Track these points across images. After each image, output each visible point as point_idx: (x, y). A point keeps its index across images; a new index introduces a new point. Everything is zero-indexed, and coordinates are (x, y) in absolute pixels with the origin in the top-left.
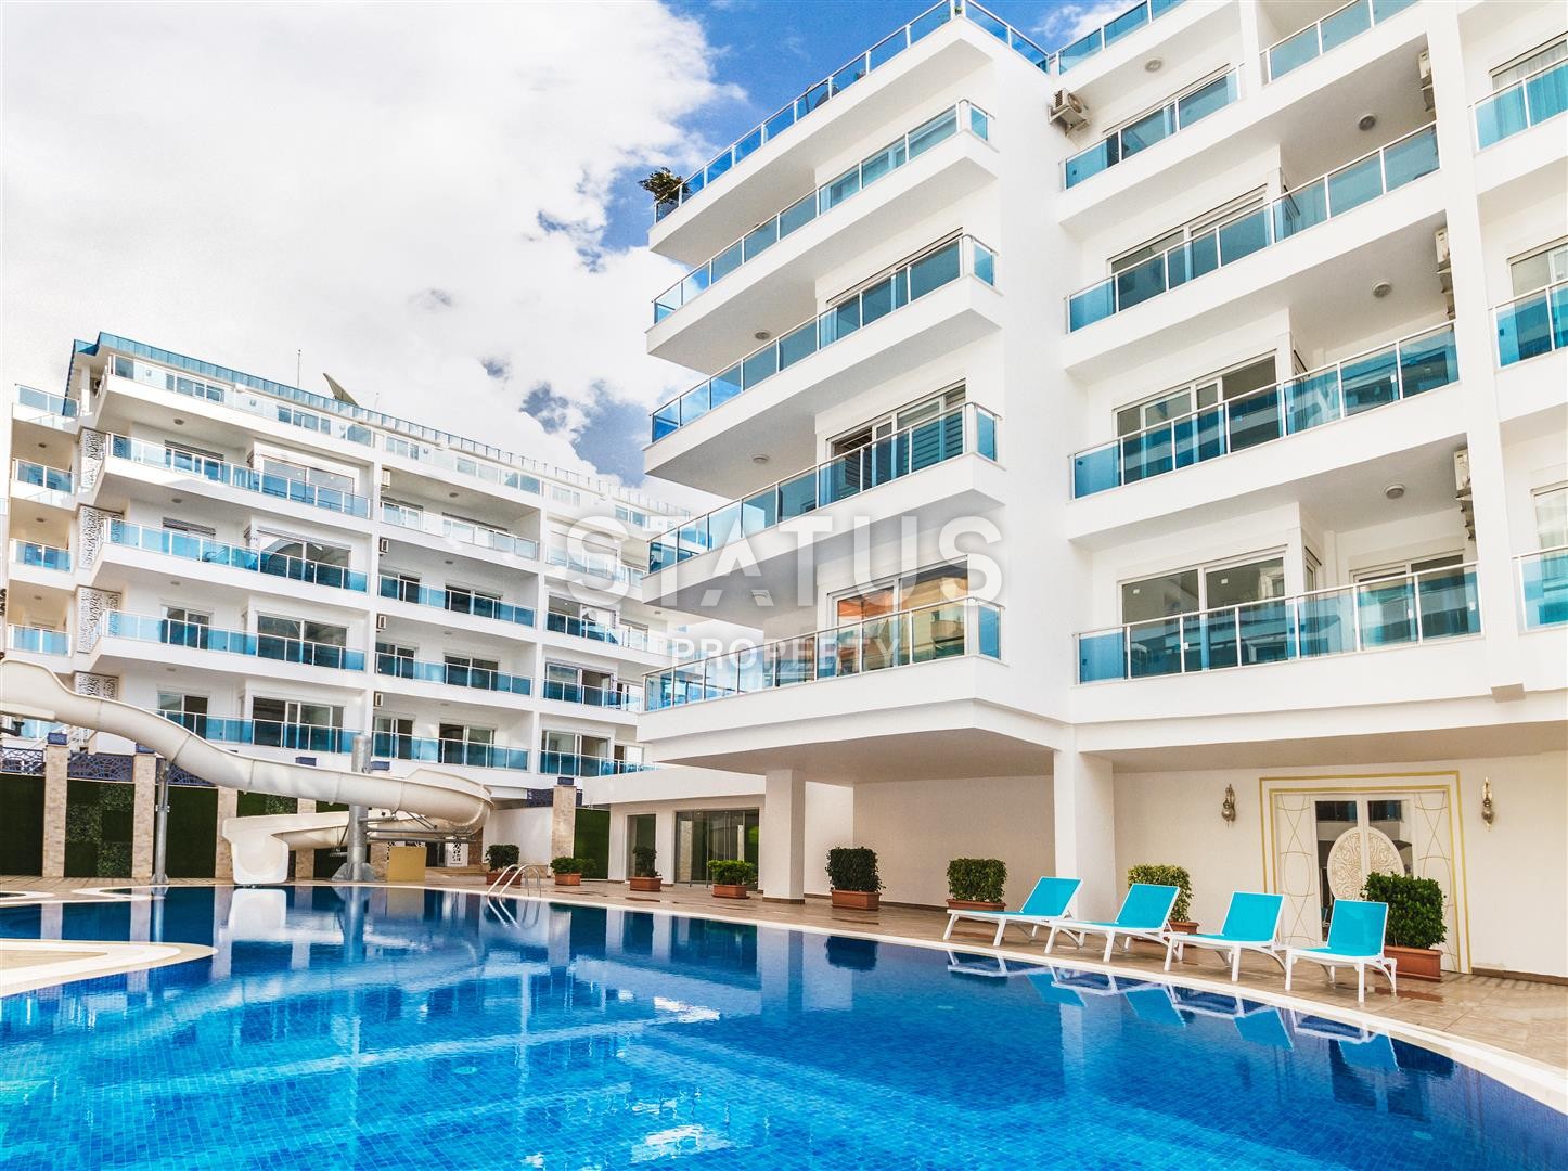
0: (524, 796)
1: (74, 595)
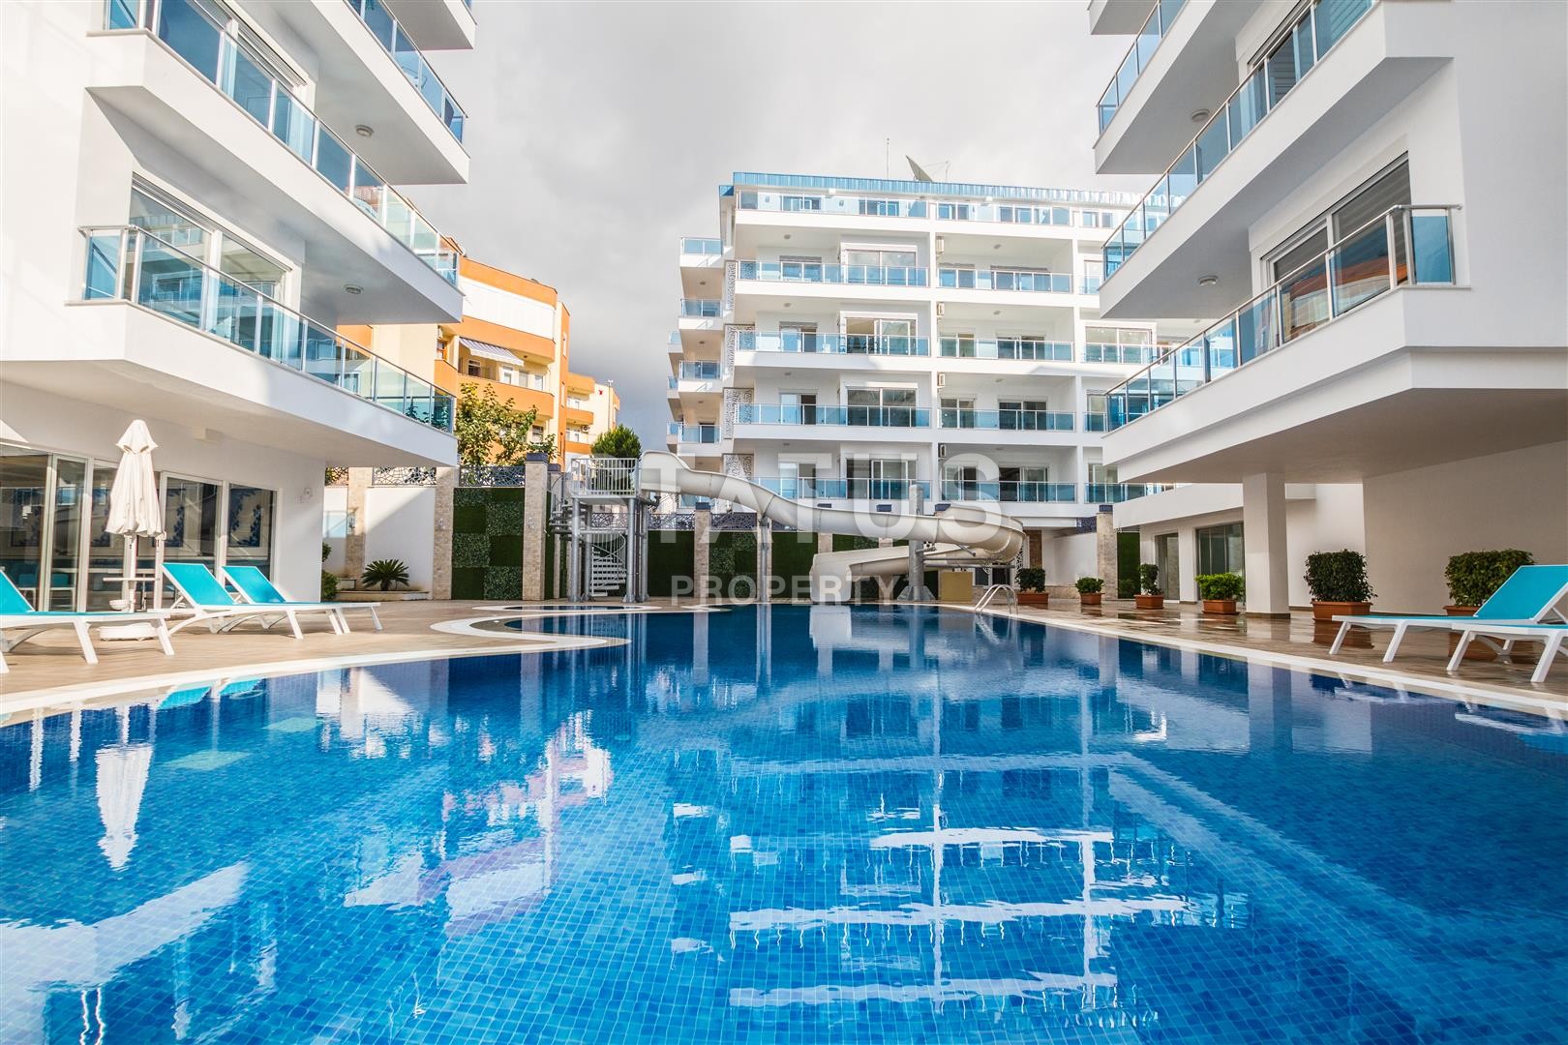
0: (1074, 524)
1: (722, 396)
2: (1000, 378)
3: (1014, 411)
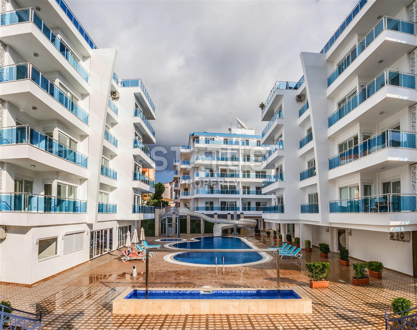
1: (191, 184)
2: (255, 182)
3: (258, 190)
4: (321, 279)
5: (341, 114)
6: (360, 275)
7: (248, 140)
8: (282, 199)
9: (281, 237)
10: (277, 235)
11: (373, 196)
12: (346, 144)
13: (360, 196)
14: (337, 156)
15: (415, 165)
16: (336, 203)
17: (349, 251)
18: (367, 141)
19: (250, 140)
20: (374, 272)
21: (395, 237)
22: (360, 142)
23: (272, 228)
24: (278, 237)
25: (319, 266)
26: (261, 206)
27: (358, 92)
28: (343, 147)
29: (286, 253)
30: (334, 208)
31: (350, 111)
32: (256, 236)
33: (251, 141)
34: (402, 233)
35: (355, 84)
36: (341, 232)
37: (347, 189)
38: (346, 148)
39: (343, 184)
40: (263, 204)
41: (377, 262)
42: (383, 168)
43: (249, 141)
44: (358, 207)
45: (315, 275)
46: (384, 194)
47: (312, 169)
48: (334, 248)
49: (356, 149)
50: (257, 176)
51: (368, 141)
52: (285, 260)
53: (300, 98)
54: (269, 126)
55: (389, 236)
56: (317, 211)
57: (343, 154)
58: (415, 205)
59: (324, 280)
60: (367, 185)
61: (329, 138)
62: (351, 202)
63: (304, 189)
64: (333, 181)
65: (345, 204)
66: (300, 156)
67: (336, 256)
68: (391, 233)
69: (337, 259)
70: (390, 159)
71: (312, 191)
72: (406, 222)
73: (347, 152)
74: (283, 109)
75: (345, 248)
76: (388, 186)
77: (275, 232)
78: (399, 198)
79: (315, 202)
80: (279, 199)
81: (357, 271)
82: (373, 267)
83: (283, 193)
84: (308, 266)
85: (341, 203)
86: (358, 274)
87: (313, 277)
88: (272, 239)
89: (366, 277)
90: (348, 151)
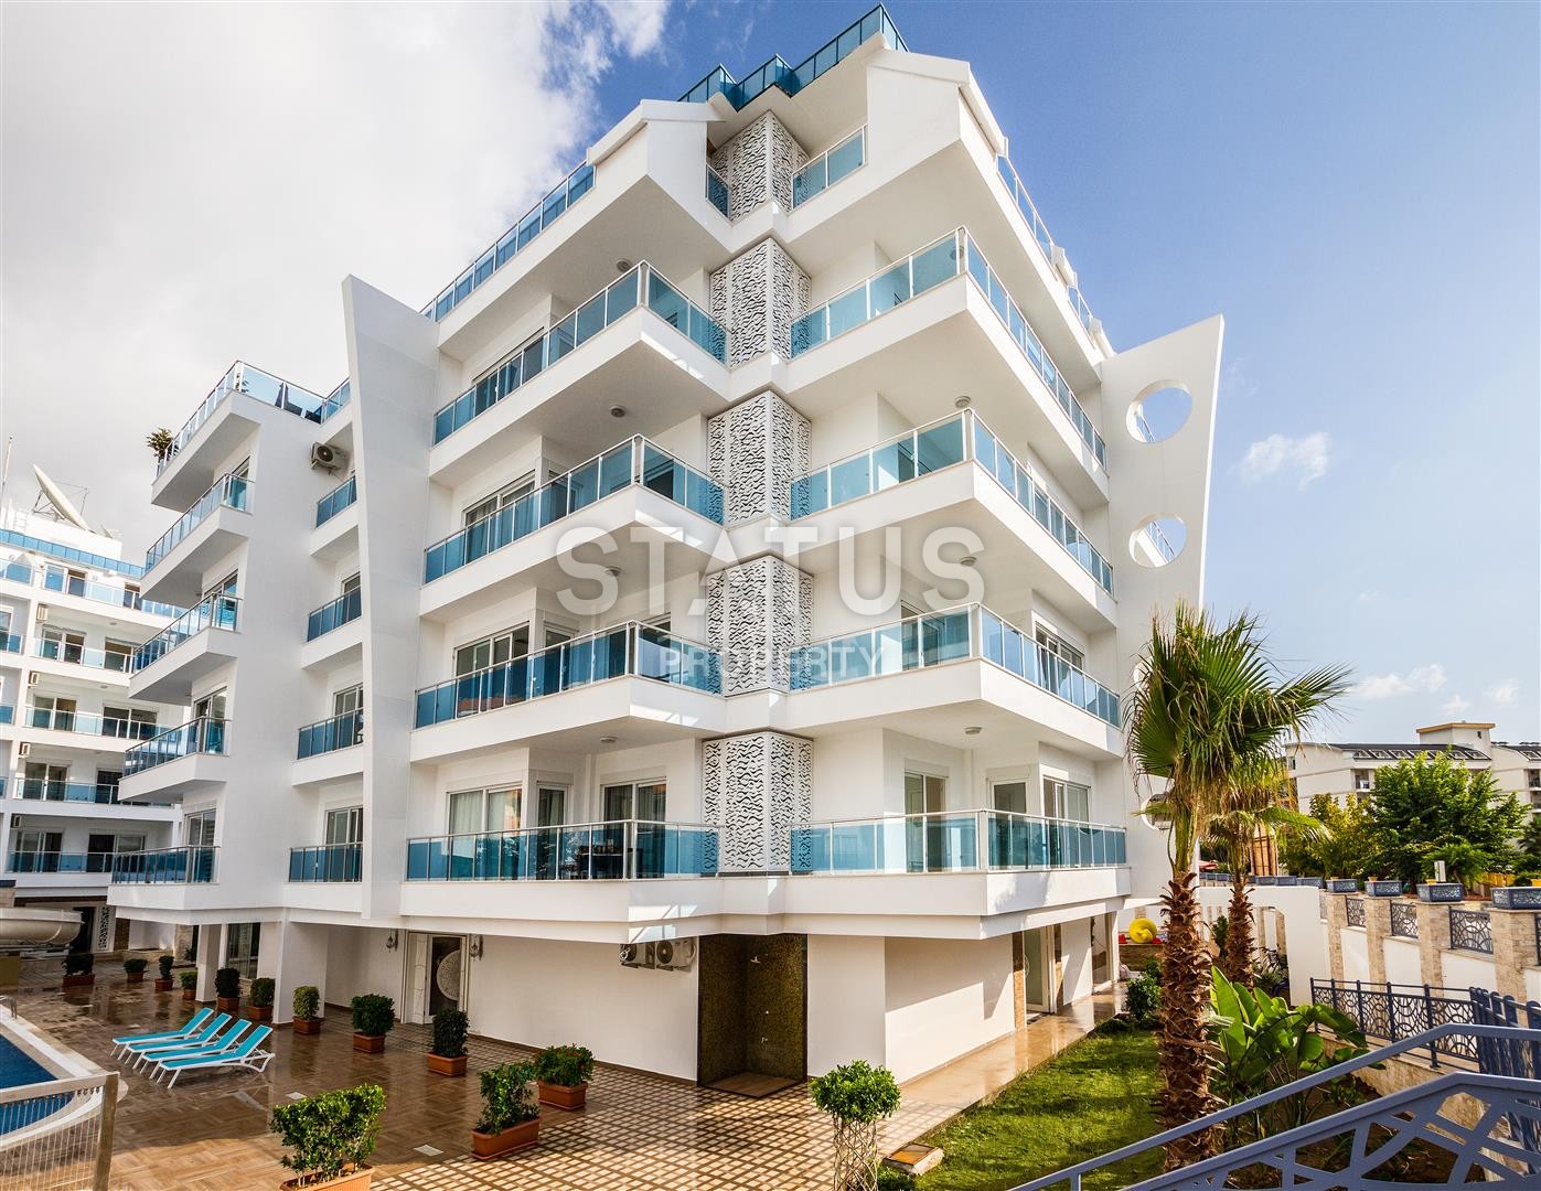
2: (98, 752)
3: (106, 785)
4: (340, 1164)
5: (474, 546)
6: (506, 1113)
7: (83, 575)
8: (210, 826)
9: (190, 982)
10: (176, 974)
11: (570, 825)
12: (483, 651)
13: (523, 825)
14: (450, 684)
15: (716, 742)
16: (432, 846)
17: (469, 1017)
18: (560, 647)
19: (90, 574)
20: (560, 1088)
21: (641, 957)
22: (535, 649)
23: (157, 943)
24: (178, 983)
25: (336, 1110)
26: (115, 854)
27: (537, 485)
28: (475, 657)
29: (199, 1055)
30: (421, 863)
31: (508, 542)
32: (69, 983)
33: (95, 579)
34: (665, 944)
35: (529, 461)
36: (444, 946)
37: (478, 798)
38: (483, 662)
39: (463, 779)
40: (126, 843)
41: (573, 1049)
42: (611, 740)
43: (89, 577)
44: (515, 860)
45: (313, 1152)
46: (608, 820)
47: (348, 719)
48: (414, 1009)
49: (520, 669)
50: (109, 728)
51: (563, 648)
52: (187, 1093)
53: (328, 458)
54: (179, 533)
55: (619, 955)
56: (355, 873)
57: (471, 680)
58: (713, 858)
59: (350, 1166)
60: (552, 791)
61: (422, 618)
62: (488, 844)
63: (309, 790)
64: (429, 768)
65: (465, 849)
66: (306, 669)
67: (418, 1039)
68: (625, 947)
69: (421, 1050)
70: (637, 711)
71: (343, 801)
72: (683, 909)
73: (486, 676)
74: (251, 476)
75: (455, 1003)
76: (621, 798)
77: (167, 962)
78: (660, 833)
79: (352, 840)
80: (194, 823)
81: (494, 1099)
82: (557, 1069)
83: (215, 802)
84: (284, 1120)
85: (451, 846)
86: (497, 1112)
87: (300, 1165)
88: (148, 991)
89: (528, 1118)
90: (490, 671)
